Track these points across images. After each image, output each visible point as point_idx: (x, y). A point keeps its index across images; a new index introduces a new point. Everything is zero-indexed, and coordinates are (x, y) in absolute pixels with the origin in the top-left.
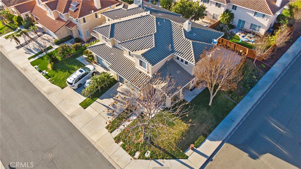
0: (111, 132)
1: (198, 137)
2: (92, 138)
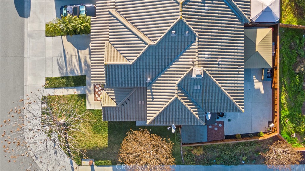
0: (46, 88)
1: (106, 159)
2: (28, 78)
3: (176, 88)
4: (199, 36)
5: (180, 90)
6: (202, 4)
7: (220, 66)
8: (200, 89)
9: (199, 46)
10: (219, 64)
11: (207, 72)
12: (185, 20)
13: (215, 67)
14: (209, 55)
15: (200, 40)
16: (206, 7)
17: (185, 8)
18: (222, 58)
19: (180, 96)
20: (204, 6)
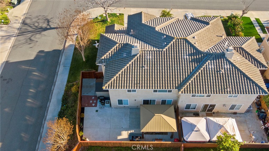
3: (125, 42)
4: (163, 52)
5: (123, 45)
6: (188, 54)
7: (141, 68)
8: (123, 57)
9: (156, 52)
10: (142, 67)
11: (136, 57)
12: (174, 40)
13: (140, 64)
14: (149, 59)
15: (160, 52)
16: (186, 57)
17: (183, 42)
18: (147, 69)
19: (119, 46)
20: (186, 55)
